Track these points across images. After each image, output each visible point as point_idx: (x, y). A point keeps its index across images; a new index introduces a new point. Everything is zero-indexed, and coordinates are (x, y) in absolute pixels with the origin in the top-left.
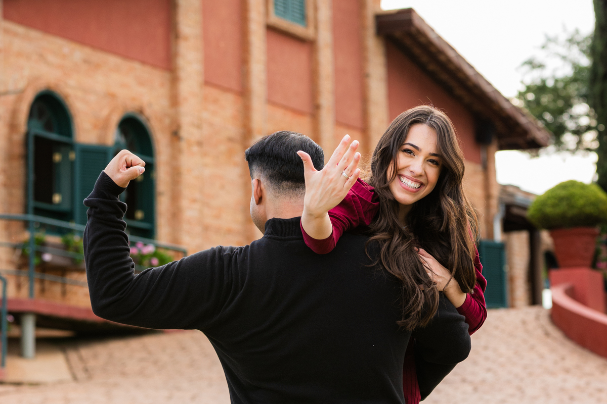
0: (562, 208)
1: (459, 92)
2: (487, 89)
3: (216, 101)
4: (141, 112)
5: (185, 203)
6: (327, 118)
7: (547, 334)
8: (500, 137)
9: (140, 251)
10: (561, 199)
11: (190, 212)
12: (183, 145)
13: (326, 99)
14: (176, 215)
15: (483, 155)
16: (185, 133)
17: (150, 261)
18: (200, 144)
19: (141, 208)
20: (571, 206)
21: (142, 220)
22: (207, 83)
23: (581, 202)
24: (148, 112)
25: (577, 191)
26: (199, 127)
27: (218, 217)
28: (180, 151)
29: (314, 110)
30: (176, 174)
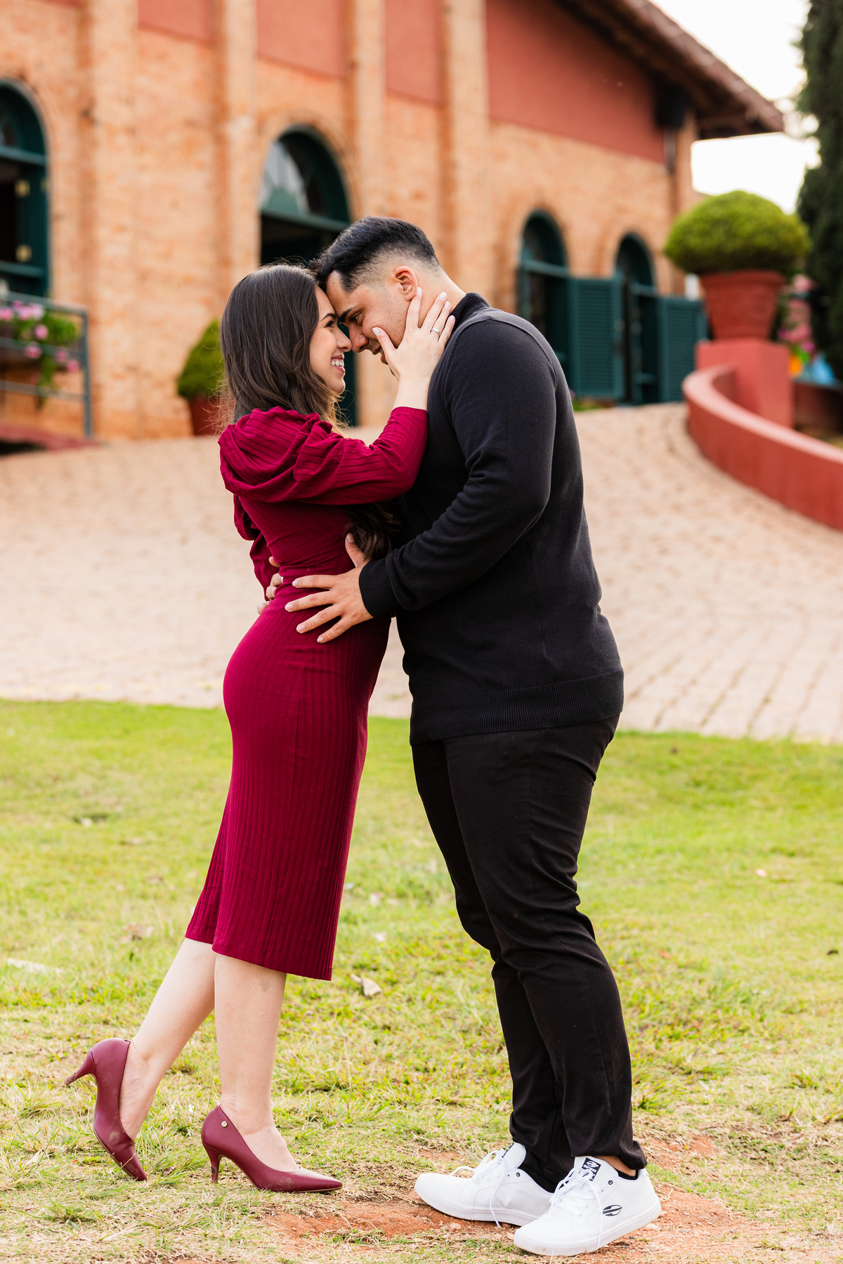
0: (717, 238)
1: (623, 36)
2: (669, 32)
3: (162, 57)
4: (22, 77)
5: (103, 233)
6: (370, 85)
7: (671, 450)
8: (700, 116)
9: (16, 314)
10: (715, 223)
11: (113, 247)
12: (100, 133)
13: (369, 52)
14: (87, 253)
15: (668, 147)
16: (102, 112)
17: (33, 330)
18: (131, 131)
19: (27, 242)
20: (731, 234)
21: (29, 263)
22: (144, 25)
23: (748, 228)
24: (34, 77)
25: (741, 208)
26: (129, 102)
27: (167, 256)
28: (94, 144)
29: (346, 72)
30: (87, 184)
